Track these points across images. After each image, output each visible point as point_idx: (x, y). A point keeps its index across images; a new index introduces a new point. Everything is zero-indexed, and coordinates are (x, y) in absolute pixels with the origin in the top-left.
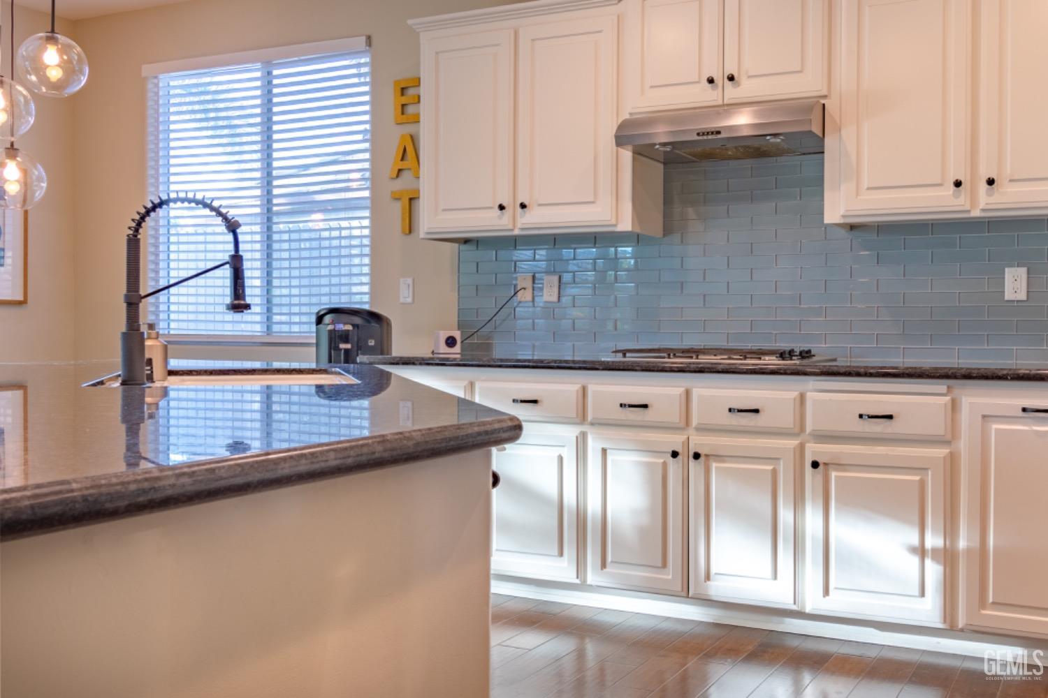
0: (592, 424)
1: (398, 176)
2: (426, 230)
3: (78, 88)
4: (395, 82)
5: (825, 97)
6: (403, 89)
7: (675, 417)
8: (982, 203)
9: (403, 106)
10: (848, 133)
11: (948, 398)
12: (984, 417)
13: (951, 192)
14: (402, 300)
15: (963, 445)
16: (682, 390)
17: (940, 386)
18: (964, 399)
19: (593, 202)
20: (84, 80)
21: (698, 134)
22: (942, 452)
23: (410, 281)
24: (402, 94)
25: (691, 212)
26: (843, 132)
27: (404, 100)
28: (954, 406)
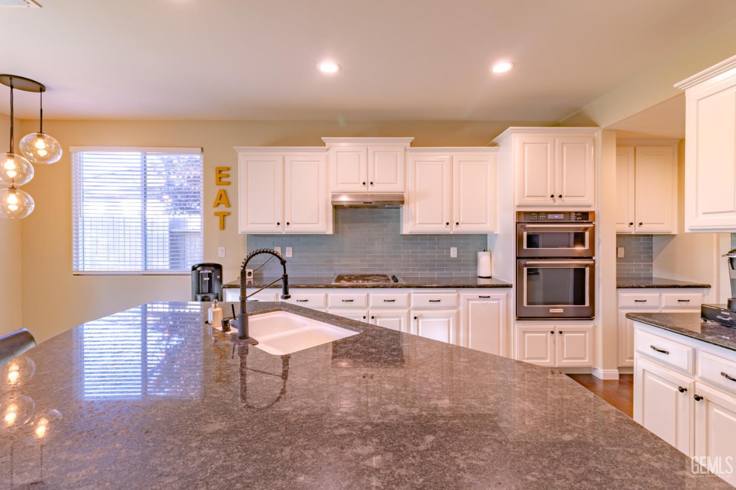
0: (330, 308)
1: (217, 206)
2: (242, 231)
3: (56, 161)
4: (216, 168)
5: (403, 192)
6: (220, 171)
7: (363, 304)
8: (454, 230)
9: (220, 178)
10: (411, 205)
11: (456, 294)
12: (468, 299)
13: (445, 226)
14: (219, 256)
15: (461, 308)
16: (366, 294)
17: (454, 290)
18: (461, 294)
19: (317, 223)
20: (59, 157)
21: (364, 203)
22: (455, 311)
23: (223, 248)
24: (220, 173)
25: (345, 226)
26: (410, 204)
27: (220, 176)
28: (458, 296)
